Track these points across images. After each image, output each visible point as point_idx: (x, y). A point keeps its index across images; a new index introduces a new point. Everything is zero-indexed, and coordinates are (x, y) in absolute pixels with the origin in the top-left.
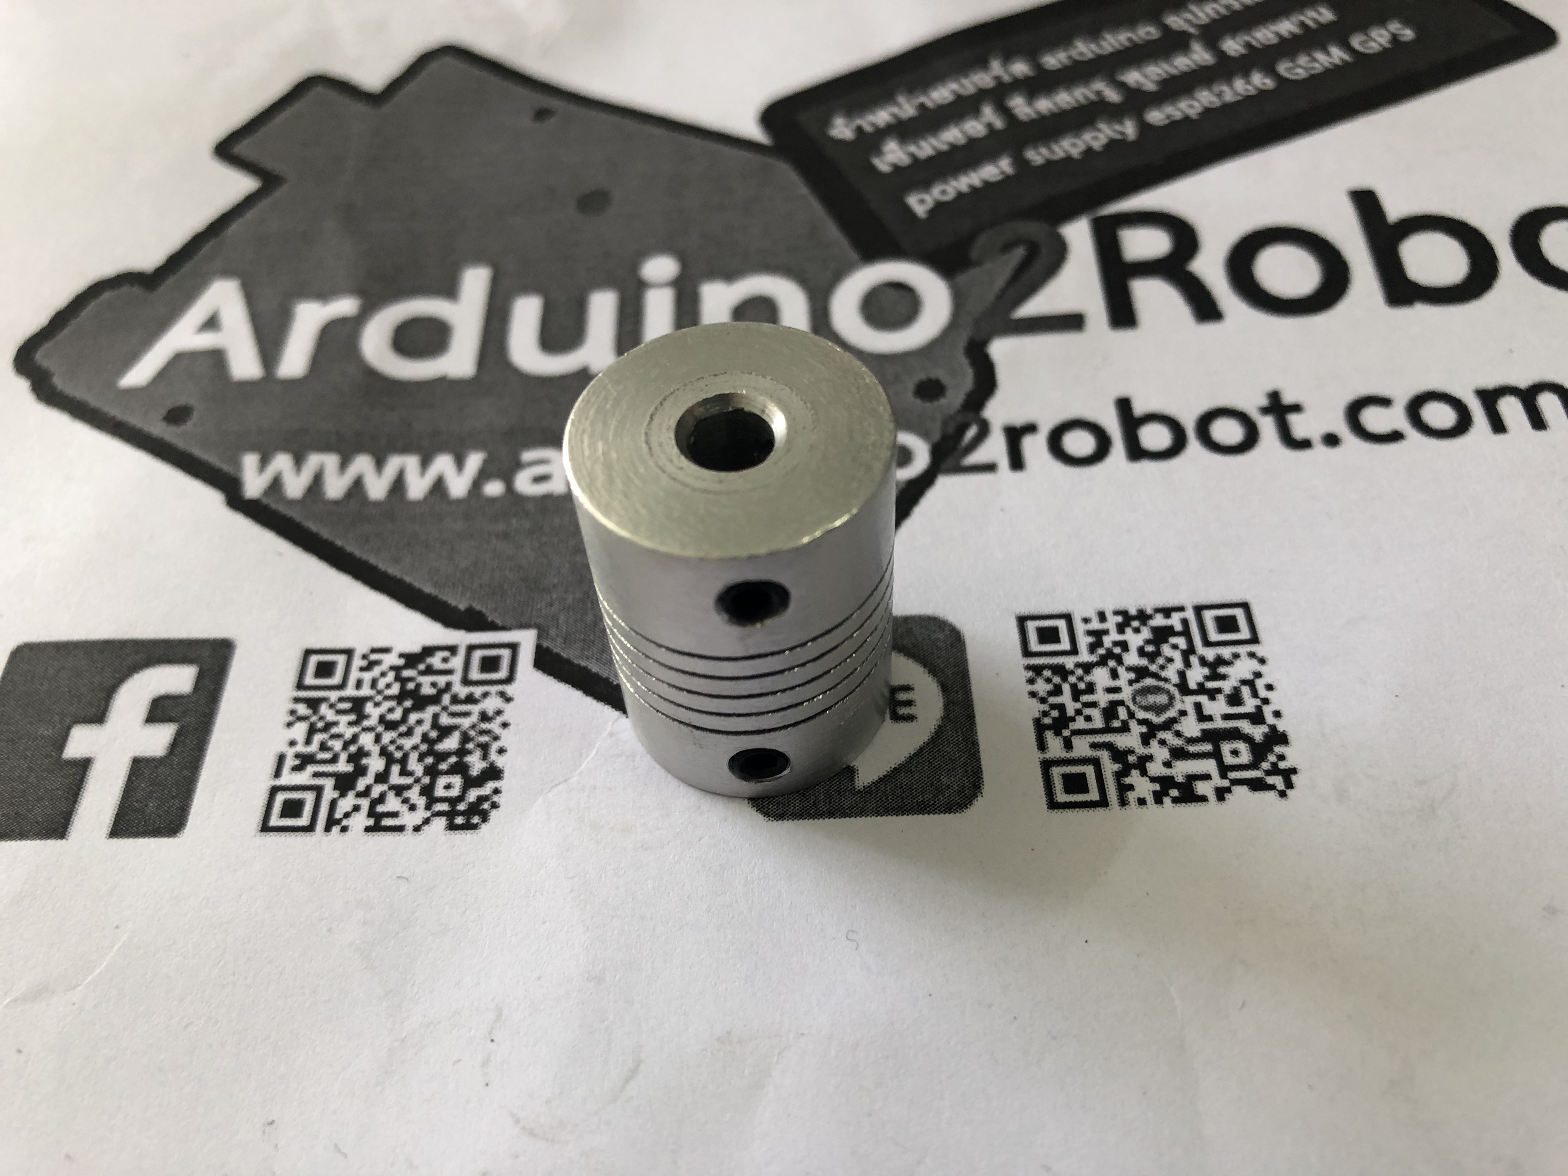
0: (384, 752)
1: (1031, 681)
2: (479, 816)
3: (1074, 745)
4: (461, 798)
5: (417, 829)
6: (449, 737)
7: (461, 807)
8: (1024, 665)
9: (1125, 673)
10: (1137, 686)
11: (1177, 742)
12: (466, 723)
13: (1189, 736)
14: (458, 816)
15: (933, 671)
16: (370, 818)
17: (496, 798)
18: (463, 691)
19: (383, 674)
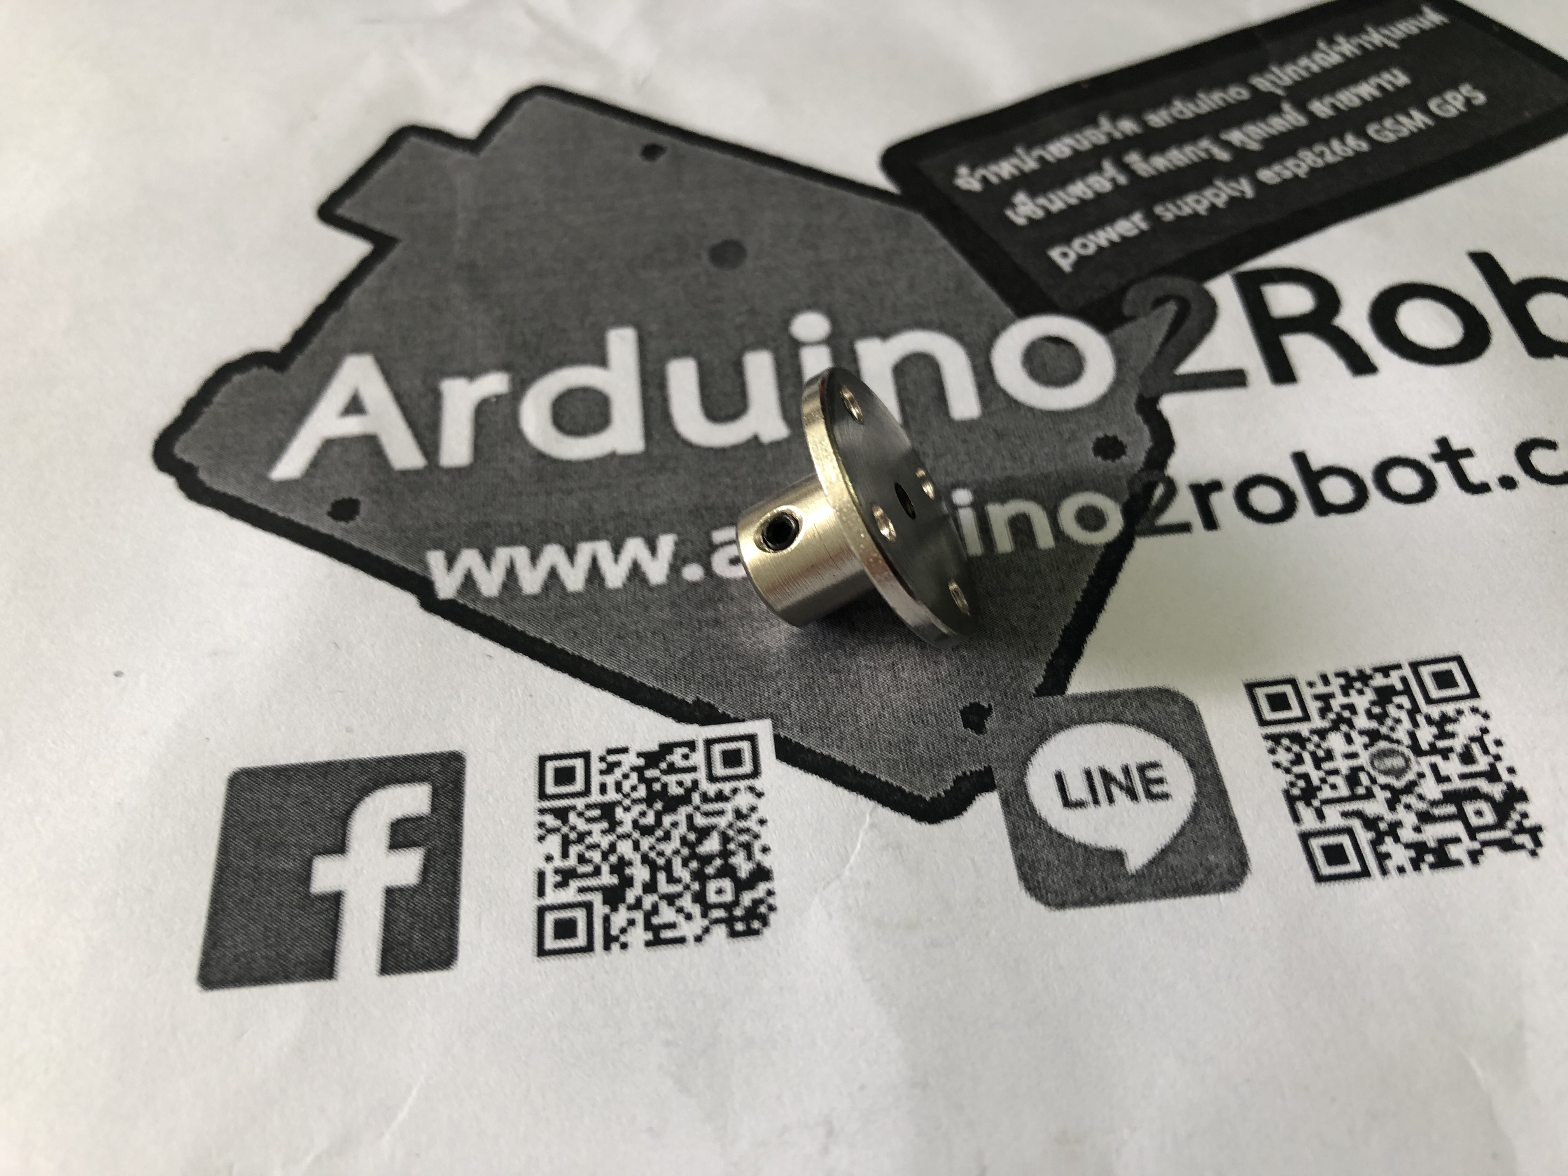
0: (645, 859)
1: (1272, 751)
2: (758, 920)
3: (1326, 815)
4: (736, 903)
5: (698, 939)
6: (706, 838)
7: (738, 912)
8: (1262, 734)
9: (1358, 736)
10: (1373, 750)
11: (1421, 806)
12: (722, 822)
13: (1432, 799)
14: (737, 921)
15: (1176, 745)
16: (647, 932)
17: (771, 900)
18: (712, 789)
19: (626, 776)
